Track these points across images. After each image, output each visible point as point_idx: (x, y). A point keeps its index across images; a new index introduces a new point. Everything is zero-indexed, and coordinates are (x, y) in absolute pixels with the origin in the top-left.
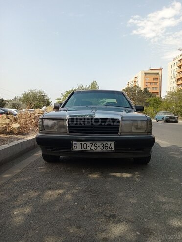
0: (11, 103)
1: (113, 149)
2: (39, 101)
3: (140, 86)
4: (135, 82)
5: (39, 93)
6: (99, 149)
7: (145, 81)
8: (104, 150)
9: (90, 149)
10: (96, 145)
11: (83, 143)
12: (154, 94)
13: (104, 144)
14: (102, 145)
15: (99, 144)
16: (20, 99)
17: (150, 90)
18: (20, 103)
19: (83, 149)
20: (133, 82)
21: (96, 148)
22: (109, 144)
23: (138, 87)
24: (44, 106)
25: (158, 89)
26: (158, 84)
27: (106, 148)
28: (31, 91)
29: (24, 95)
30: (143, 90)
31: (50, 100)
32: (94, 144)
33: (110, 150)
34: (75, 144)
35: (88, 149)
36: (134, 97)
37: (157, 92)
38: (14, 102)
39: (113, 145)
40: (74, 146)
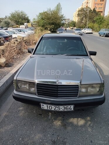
0: (4, 20)
1: (72, 109)
2: (22, 19)
3: (90, 7)
4: (87, 3)
5: (21, 12)
6: (61, 110)
7: (94, 2)
8: (65, 110)
9: (54, 109)
10: (59, 108)
11: (49, 106)
12: (99, 13)
13: (65, 107)
14: (64, 108)
15: (61, 107)
16: (9, 18)
17: (97, 10)
18: (10, 21)
19: (49, 109)
20: (86, 3)
21: (59, 109)
22: (69, 106)
23: (89, 8)
24: (25, 23)
25: (103, 8)
26: (103, 5)
27: (67, 109)
28: (16, 11)
29: (11, 15)
30: (92, 10)
31: (29, 18)
32: (57, 107)
33: (70, 110)
34: (42, 105)
35: (53, 109)
36: (86, 16)
37: (102, 11)
38: (6, 20)
39: (72, 107)
40: (42, 106)
